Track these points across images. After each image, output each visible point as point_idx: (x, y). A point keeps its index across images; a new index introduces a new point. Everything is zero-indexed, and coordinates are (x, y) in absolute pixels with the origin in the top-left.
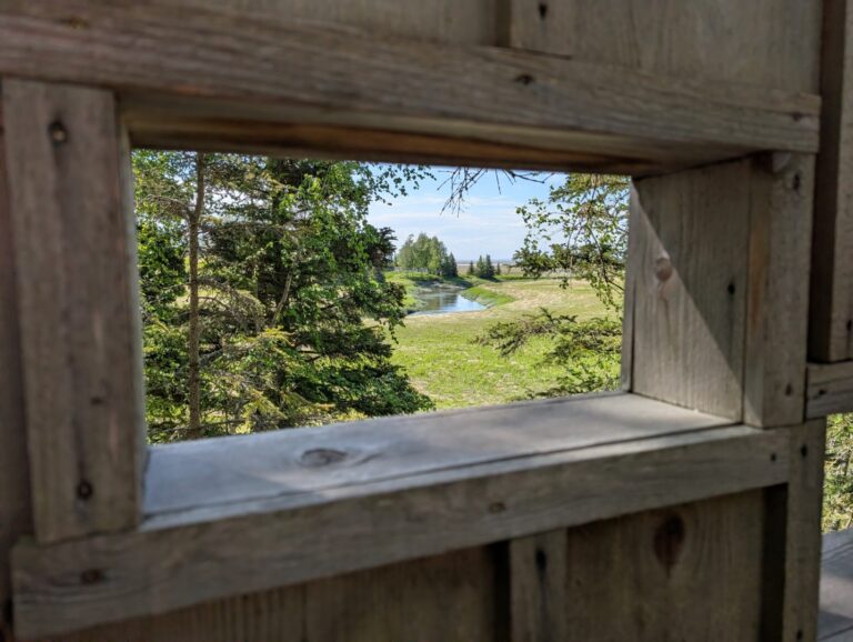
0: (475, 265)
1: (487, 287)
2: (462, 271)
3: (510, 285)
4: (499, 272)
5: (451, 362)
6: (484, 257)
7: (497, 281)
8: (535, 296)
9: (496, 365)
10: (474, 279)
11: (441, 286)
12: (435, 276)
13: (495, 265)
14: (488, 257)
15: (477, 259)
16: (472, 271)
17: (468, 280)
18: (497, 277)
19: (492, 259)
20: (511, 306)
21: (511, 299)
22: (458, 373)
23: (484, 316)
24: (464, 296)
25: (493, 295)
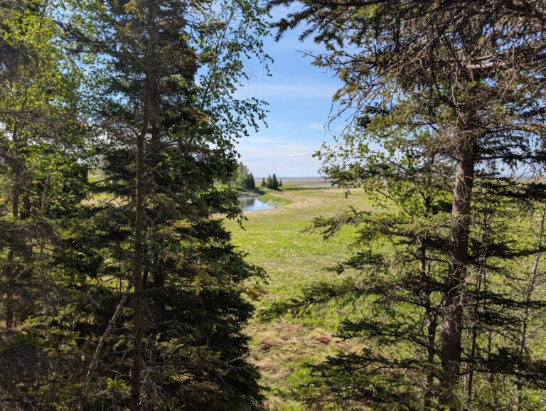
0: (266, 180)
1: (274, 194)
2: (258, 184)
3: (289, 193)
4: (281, 185)
5: (255, 242)
6: (272, 175)
7: (280, 190)
8: (305, 200)
9: (284, 244)
10: (265, 189)
11: (244, 193)
12: (241, 187)
13: (278, 180)
14: (274, 175)
15: (268, 177)
16: (264, 184)
17: (262, 190)
18: (280, 188)
19: (277, 176)
20: (290, 206)
21: (290, 202)
22: (260, 249)
23: (273, 213)
24: (260, 200)
25: (278, 200)
